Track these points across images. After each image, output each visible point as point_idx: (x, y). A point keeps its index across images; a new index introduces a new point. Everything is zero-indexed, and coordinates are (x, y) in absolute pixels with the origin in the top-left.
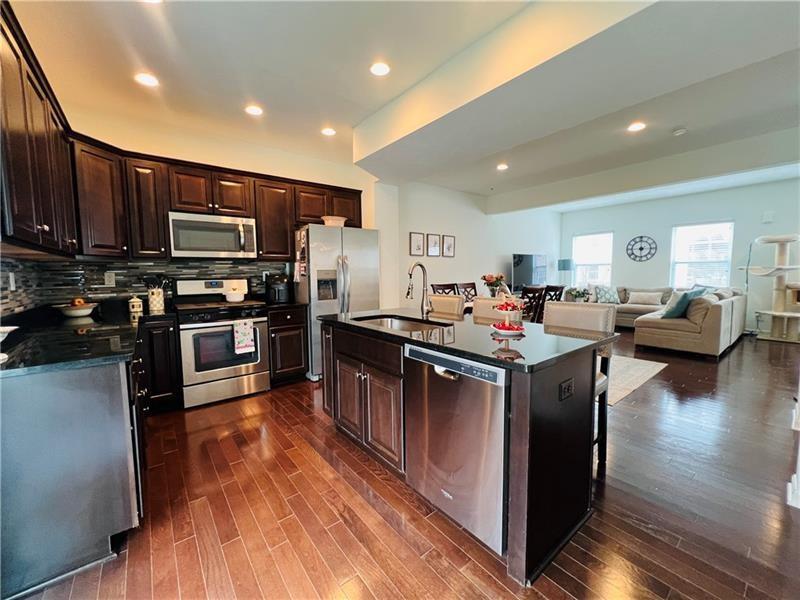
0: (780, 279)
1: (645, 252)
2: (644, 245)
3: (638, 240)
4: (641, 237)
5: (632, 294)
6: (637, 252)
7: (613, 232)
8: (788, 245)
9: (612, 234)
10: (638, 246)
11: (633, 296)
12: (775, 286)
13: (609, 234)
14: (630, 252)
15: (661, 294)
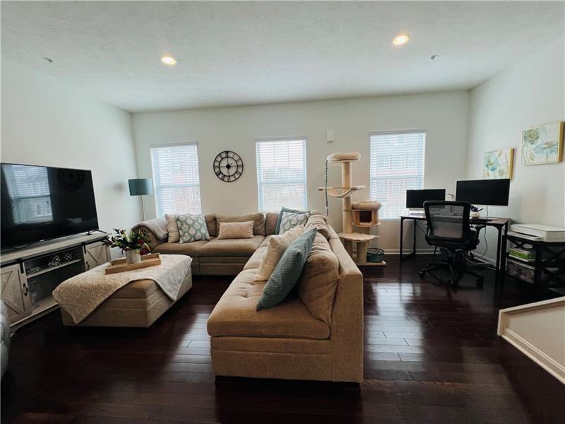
0: (348, 199)
1: (232, 171)
2: (231, 162)
3: (224, 155)
4: (227, 152)
5: (222, 225)
6: (224, 171)
7: (197, 144)
8: (352, 163)
9: (196, 147)
10: (224, 163)
11: (224, 227)
12: (344, 208)
13: (192, 147)
14: (217, 170)
15: (251, 222)
